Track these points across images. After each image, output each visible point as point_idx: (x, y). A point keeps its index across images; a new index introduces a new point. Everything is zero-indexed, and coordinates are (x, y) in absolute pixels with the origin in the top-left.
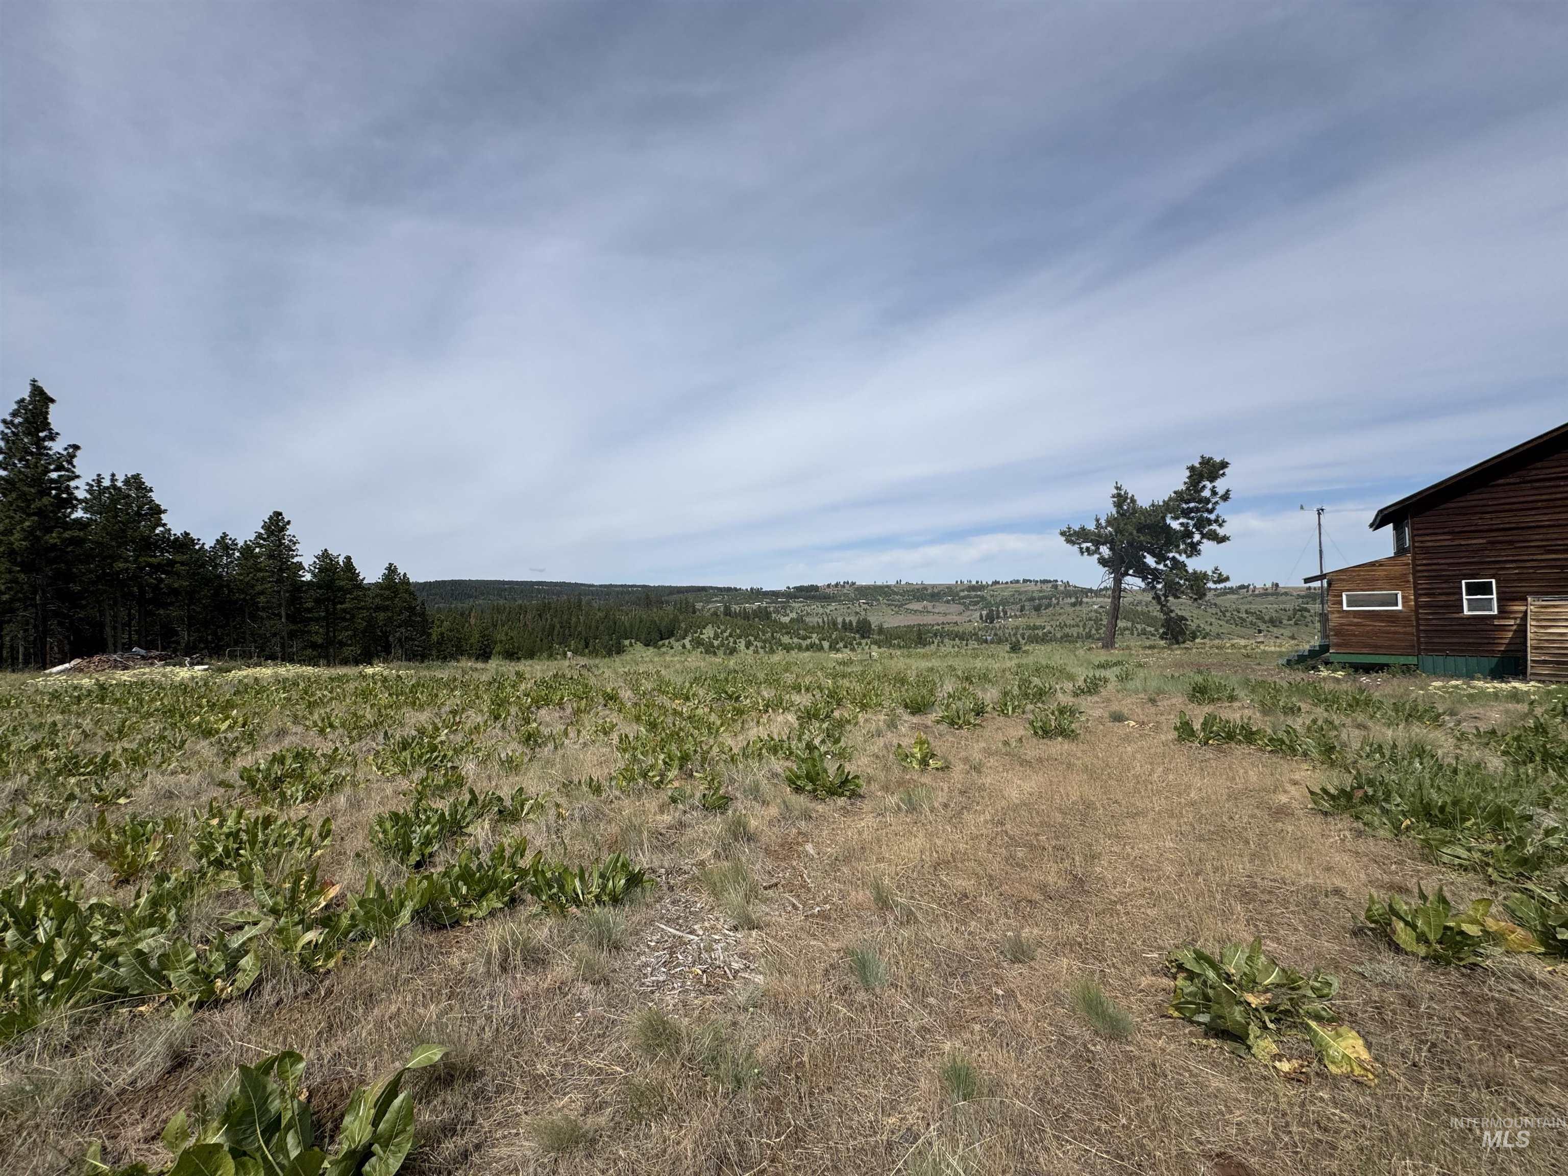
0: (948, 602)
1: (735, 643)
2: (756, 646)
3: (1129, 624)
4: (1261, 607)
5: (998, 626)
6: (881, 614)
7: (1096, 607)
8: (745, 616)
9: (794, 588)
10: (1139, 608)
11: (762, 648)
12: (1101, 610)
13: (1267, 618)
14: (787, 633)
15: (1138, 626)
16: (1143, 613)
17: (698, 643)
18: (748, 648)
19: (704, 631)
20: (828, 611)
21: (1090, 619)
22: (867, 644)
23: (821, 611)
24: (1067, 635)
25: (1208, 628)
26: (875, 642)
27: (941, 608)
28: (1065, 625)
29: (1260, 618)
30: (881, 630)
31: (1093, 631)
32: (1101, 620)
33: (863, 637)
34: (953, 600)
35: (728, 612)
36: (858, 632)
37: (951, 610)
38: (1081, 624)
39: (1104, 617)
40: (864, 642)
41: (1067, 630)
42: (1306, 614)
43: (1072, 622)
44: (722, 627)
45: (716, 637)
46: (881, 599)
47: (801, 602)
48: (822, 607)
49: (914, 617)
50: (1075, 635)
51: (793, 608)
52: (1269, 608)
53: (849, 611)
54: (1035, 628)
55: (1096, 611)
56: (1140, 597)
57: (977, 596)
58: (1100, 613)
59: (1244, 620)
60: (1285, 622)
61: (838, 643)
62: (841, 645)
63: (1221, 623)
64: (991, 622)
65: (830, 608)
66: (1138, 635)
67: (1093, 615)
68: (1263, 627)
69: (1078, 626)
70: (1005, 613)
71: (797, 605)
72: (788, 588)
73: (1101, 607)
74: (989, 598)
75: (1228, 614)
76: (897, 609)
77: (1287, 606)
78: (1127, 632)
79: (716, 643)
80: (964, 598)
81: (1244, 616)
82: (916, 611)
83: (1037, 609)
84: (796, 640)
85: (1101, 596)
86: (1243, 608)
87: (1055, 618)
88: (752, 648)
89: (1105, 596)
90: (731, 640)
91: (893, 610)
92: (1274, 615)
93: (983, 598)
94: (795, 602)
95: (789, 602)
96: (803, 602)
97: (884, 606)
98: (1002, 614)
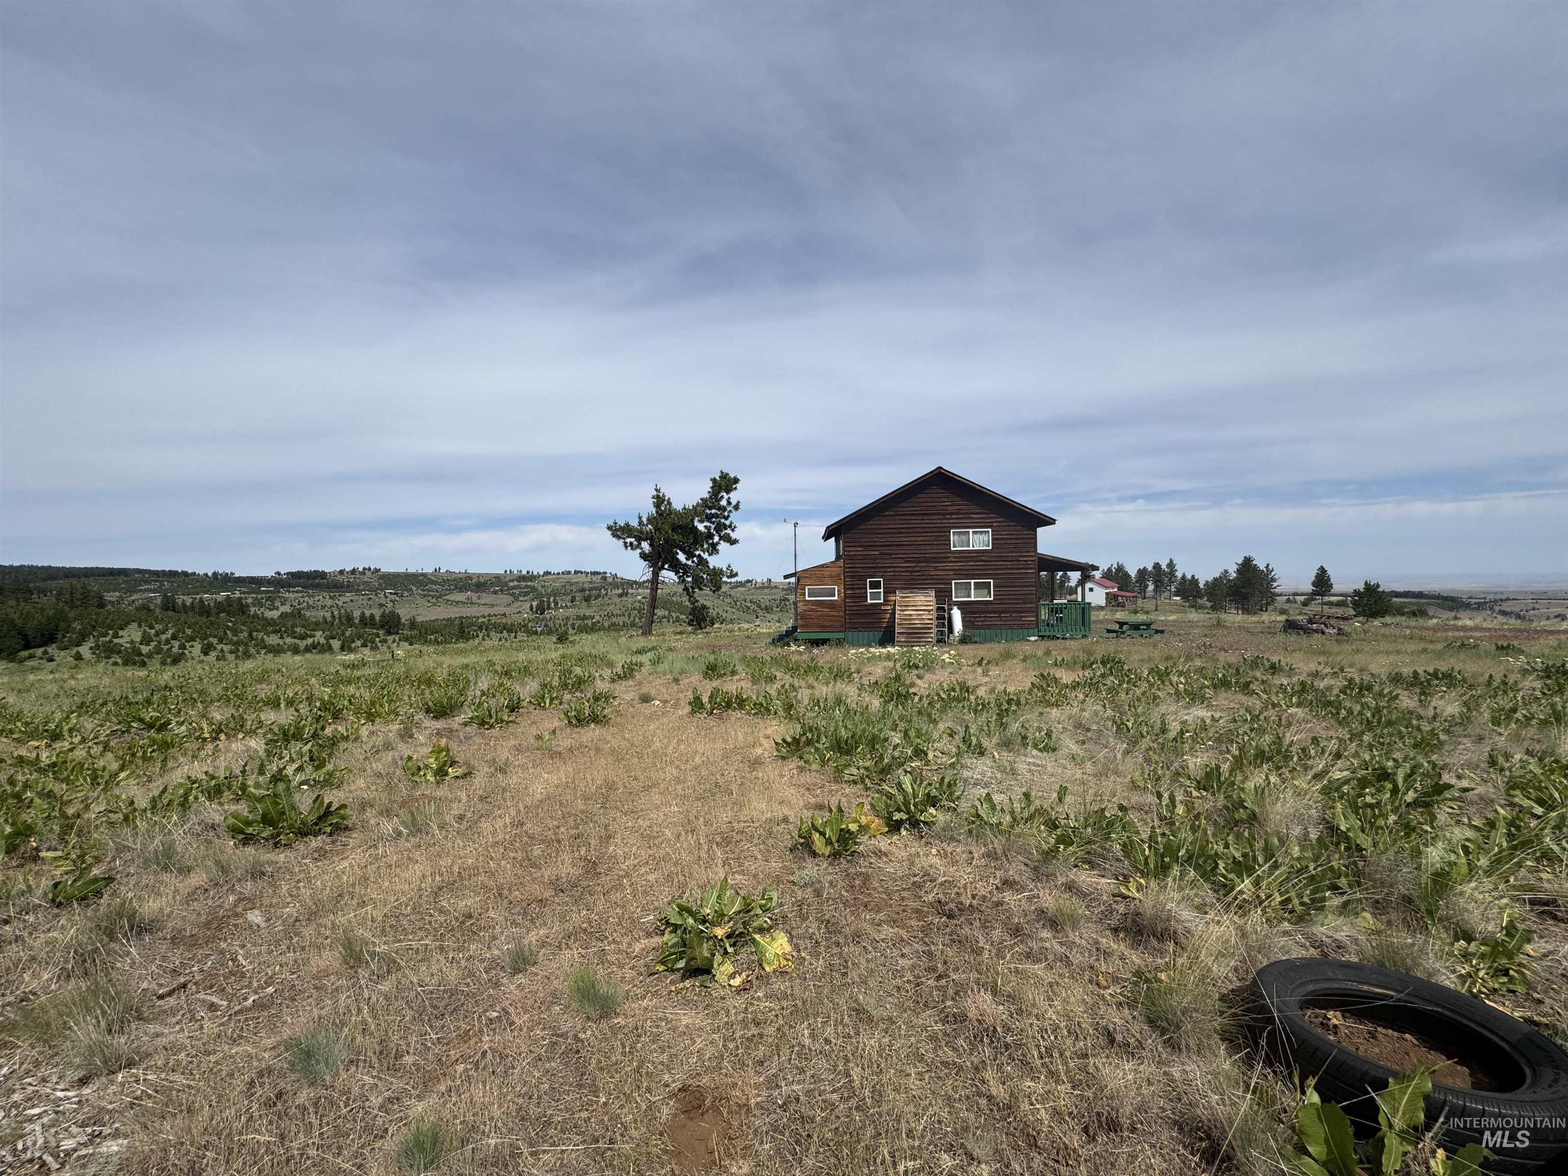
0: (495, 592)
1: (183, 647)
2: (222, 651)
3: (667, 613)
4: (760, 598)
5: (548, 616)
6: (413, 606)
7: (639, 597)
8: (204, 610)
9: (288, 574)
10: (674, 599)
11: (231, 652)
12: (644, 601)
13: (763, 606)
14: (275, 632)
15: (673, 614)
16: (678, 603)
17: (108, 651)
18: (206, 654)
19: (121, 633)
20: (340, 603)
21: (635, 609)
22: (394, 641)
23: (329, 602)
24: (613, 624)
25: (724, 615)
26: (406, 639)
27: (486, 598)
28: (613, 615)
29: (759, 606)
30: (413, 625)
31: (637, 620)
32: (642, 609)
33: (389, 633)
34: (501, 590)
35: (169, 605)
36: (382, 627)
37: (499, 602)
38: (626, 614)
39: (645, 607)
40: (390, 638)
41: (614, 619)
42: (787, 603)
43: (619, 612)
44: (158, 627)
45: (146, 640)
46: (414, 588)
47: (297, 592)
48: (331, 598)
49: (456, 609)
50: (621, 624)
51: (286, 599)
52: (765, 598)
53: (369, 603)
54: (585, 618)
55: (640, 602)
56: (675, 589)
57: (527, 587)
58: (642, 603)
59: (748, 608)
60: (774, 609)
61: (353, 641)
62: (359, 643)
63: (734, 610)
64: (542, 613)
65: (343, 599)
66: (673, 622)
67: (637, 604)
68: (761, 613)
69: (624, 615)
70: (556, 604)
71: (291, 595)
72: (279, 573)
73: (642, 597)
74: (540, 588)
75: (738, 603)
76: (434, 600)
77: (776, 597)
78: (664, 620)
79: (145, 649)
80: (513, 588)
81: (749, 604)
82: (457, 603)
83: (587, 599)
84: (289, 640)
85: (644, 588)
86: (749, 598)
87: (604, 608)
88: (213, 654)
89: (647, 588)
90: (176, 644)
91: (429, 601)
92: (768, 604)
93: (533, 589)
94: (289, 592)
95: (279, 592)
96: (301, 592)
97: (418, 597)
98: (552, 605)
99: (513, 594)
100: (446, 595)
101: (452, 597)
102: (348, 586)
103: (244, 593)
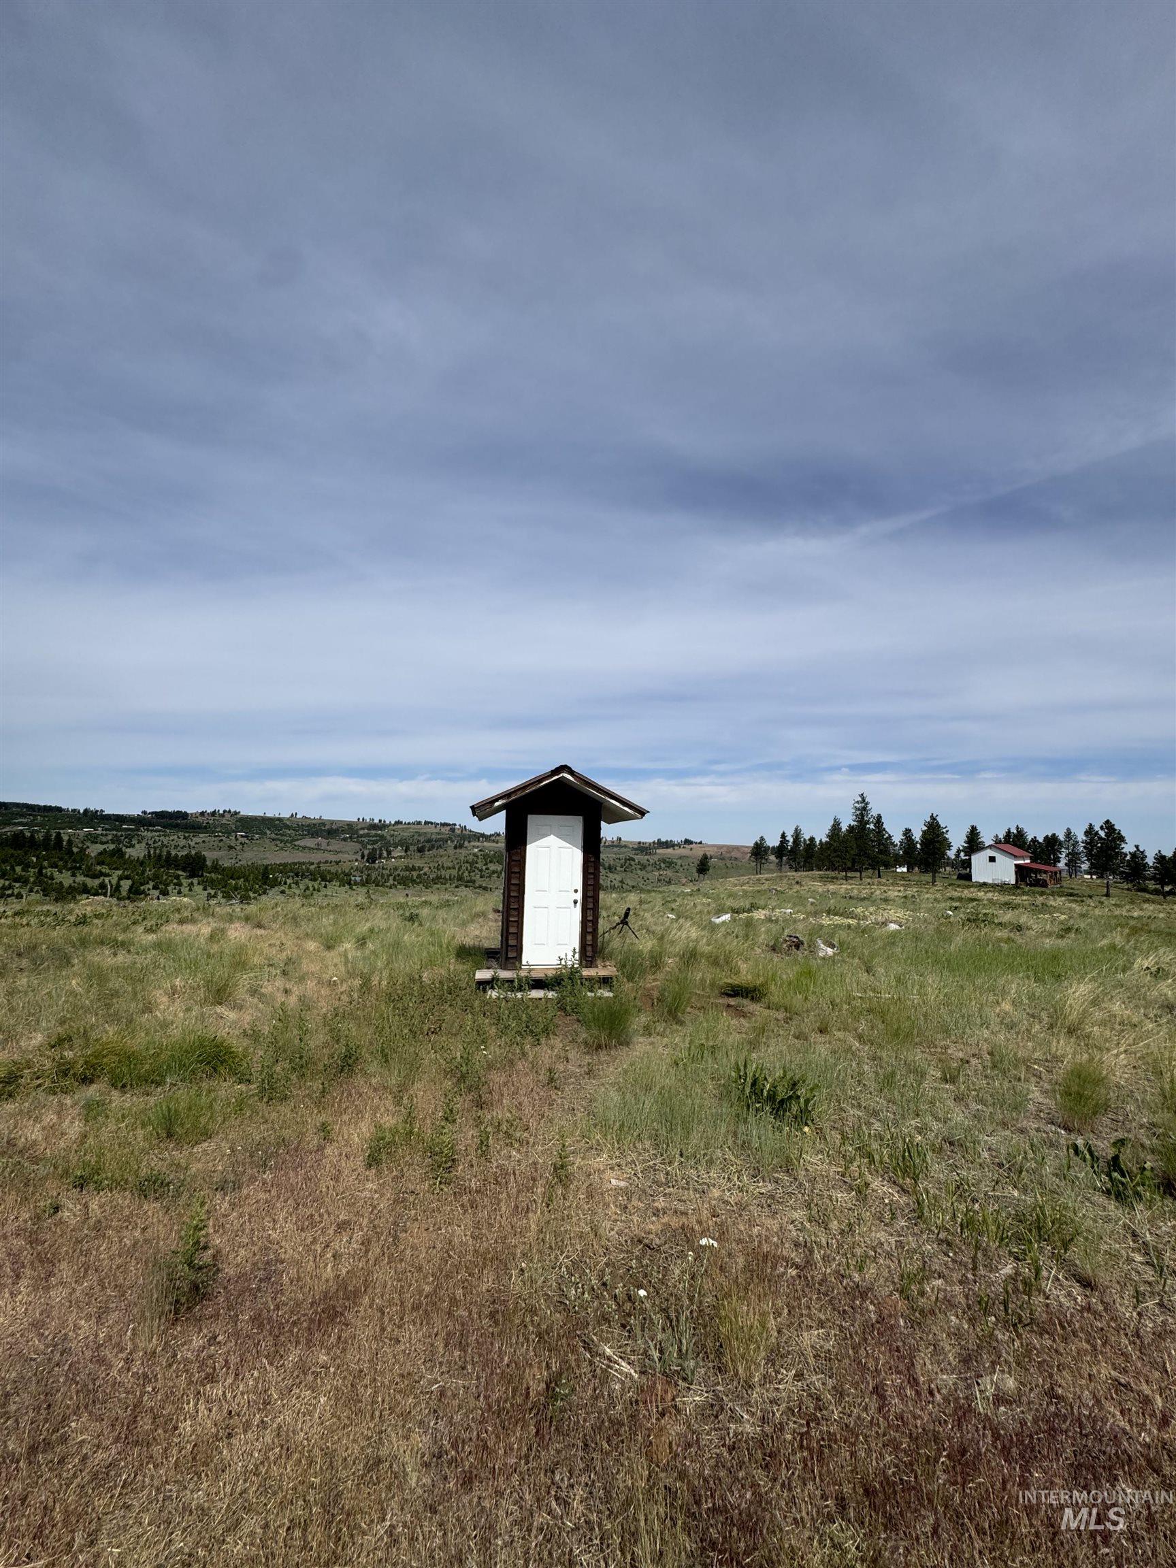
0: (345, 840)
5: (377, 866)
6: (263, 849)
7: (476, 850)
9: (152, 813)
12: (479, 854)
20: (192, 844)
21: (467, 862)
22: (189, 885)
23: (183, 842)
24: (439, 878)
26: (203, 883)
27: (335, 845)
28: (442, 867)
30: (216, 867)
31: (466, 874)
32: (477, 863)
33: (192, 876)
34: (351, 837)
36: (184, 870)
37: (347, 849)
38: (457, 867)
39: (479, 861)
40: (187, 881)
41: (443, 872)
42: (633, 863)
43: (450, 865)
46: (268, 832)
47: (156, 831)
48: (185, 838)
50: (448, 877)
51: (143, 838)
53: (220, 844)
54: (413, 869)
55: (475, 855)
57: (376, 835)
58: (477, 857)
60: (618, 869)
61: (146, 884)
62: (150, 886)
64: (374, 862)
65: (196, 840)
67: (471, 858)
69: (454, 868)
70: (389, 853)
71: (149, 834)
72: (144, 812)
73: (480, 851)
74: (388, 837)
76: (282, 845)
77: (621, 856)
80: (362, 836)
82: (304, 848)
83: (421, 850)
87: (436, 859)
89: (494, 841)
91: (277, 845)
92: (612, 863)
93: (382, 837)
94: (148, 830)
95: (138, 830)
96: (159, 831)
97: (267, 841)
98: (385, 854)
100: (298, 840)
101: (302, 843)
102: (206, 827)
103: (106, 830)
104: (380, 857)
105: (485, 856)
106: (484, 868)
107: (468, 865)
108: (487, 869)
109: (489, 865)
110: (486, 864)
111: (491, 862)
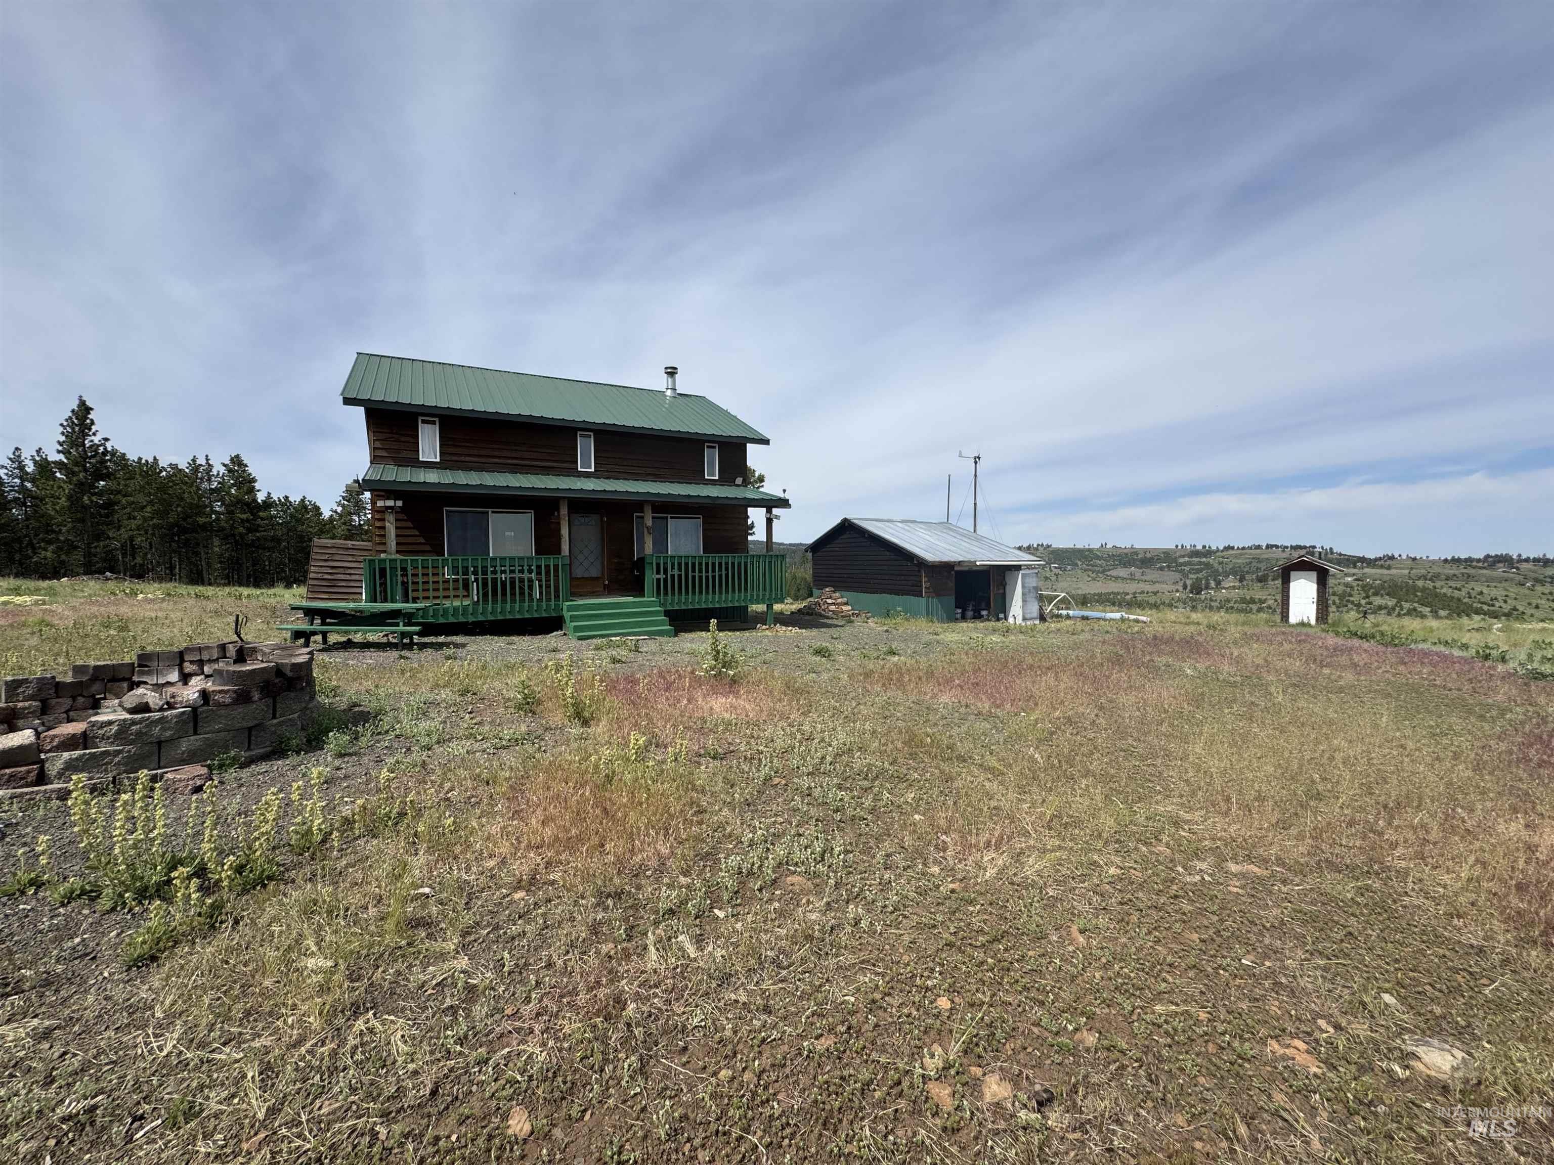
0: (1161, 569)
3: (1391, 602)
5: (1203, 597)
6: (1075, 580)
12: (1355, 584)
15: (1406, 605)
16: (1424, 589)
27: (1152, 575)
32: (1351, 595)
34: (1168, 567)
39: (1355, 592)
46: (1080, 563)
49: (1113, 584)
55: (1347, 585)
56: (1436, 569)
57: (1200, 563)
58: (1352, 587)
64: (1199, 593)
70: (1218, 583)
73: (1356, 580)
74: (1216, 565)
76: (1094, 575)
78: (1383, 612)
80: (1182, 564)
82: (1117, 578)
85: (1374, 567)
89: (1382, 567)
91: (1089, 576)
93: (1208, 565)
97: (1079, 572)
98: (1213, 584)
99: (1182, 571)
100: (1109, 570)
101: (1114, 573)
104: (1207, 587)
105: (1365, 588)
106: (1363, 602)
107: (1336, 599)
108: (1370, 603)
109: (1372, 599)
110: (1368, 597)
111: (1376, 594)
